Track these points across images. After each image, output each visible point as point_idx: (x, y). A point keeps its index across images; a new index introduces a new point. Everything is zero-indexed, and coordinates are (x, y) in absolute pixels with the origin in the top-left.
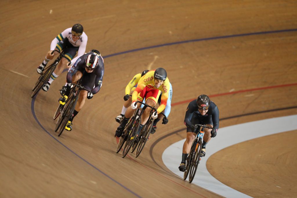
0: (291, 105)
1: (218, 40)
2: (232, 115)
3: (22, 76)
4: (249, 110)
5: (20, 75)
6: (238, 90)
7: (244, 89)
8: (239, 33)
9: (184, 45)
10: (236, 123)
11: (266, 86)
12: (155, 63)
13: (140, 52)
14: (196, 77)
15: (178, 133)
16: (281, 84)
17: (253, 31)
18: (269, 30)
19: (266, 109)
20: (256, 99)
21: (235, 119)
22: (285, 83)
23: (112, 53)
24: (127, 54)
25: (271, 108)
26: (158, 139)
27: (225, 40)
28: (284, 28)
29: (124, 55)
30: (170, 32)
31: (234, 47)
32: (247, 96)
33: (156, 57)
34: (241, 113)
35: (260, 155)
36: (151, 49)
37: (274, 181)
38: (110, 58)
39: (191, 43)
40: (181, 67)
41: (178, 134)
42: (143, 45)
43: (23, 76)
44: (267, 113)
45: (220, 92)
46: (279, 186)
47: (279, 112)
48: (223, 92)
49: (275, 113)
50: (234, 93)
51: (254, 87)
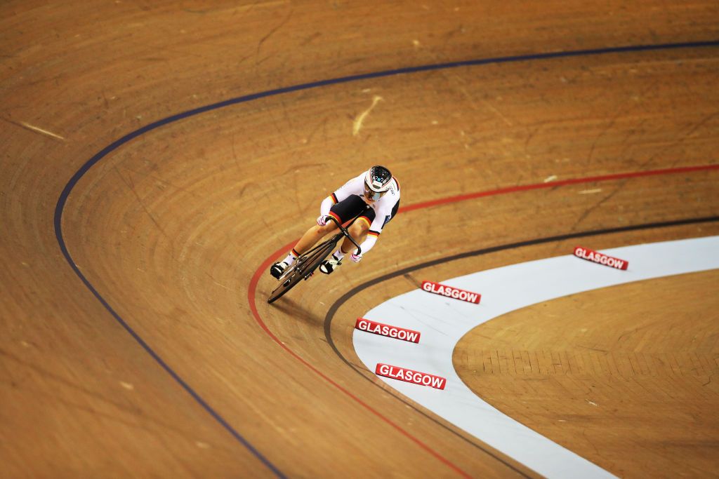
0: (687, 216)
1: (526, 62)
2: (544, 235)
3: (50, 138)
4: (587, 225)
5: (45, 135)
6: (564, 178)
7: (579, 176)
8: (577, 48)
9: (446, 72)
10: (553, 254)
11: (632, 170)
12: (373, 112)
13: (338, 85)
14: (467, 146)
15: (410, 273)
16: (669, 167)
17: (610, 45)
18: (649, 42)
19: (626, 223)
20: (606, 199)
21: (552, 245)
22: (677, 166)
23: (274, 87)
24: (307, 90)
25: (641, 221)
26: (356, 286)
27: (544, 62)
28: (684, 39)
29: (300, 93)
30: (416, 43)
31: (563, 80)
32: (585, 192)
33: (377, 99)
34: (566, 230)
35: (584, 330)
36: (367, 81)
37: (590, 389)
38: (268, 99)
39: (463, 69)
40: (435, 122)
41: (407, 277)
42: (349, 70)
43: (53, 137)
44: (629, 233)
45: (522, 183)
46: (595, 402)
47: (657, 231)
48: (529, 182)
49: (647, 232)
50: (554, 185)
51: (603, 173)
